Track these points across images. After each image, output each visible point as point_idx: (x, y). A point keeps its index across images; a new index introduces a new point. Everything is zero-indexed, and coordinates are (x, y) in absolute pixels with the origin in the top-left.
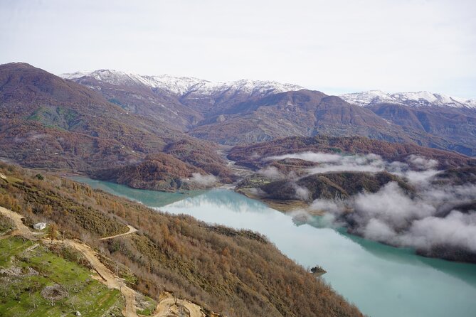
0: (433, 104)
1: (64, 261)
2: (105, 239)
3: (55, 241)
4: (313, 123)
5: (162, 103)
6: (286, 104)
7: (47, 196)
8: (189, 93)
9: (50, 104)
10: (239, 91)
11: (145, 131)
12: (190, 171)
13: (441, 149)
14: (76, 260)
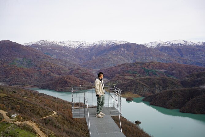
0: (183, 45)
1: (24, 131)
2: (43, 118)
3: (20, 123)
4: (133, 57)
5: (68, 53)
6: (121, 49)
7: (18, 101)
8: (79, 48)
9: (20, 57)
10: (100, 45)
11: (61, 66)
12: (81, 82)
13: (188, 64)
14: (30, 130)
